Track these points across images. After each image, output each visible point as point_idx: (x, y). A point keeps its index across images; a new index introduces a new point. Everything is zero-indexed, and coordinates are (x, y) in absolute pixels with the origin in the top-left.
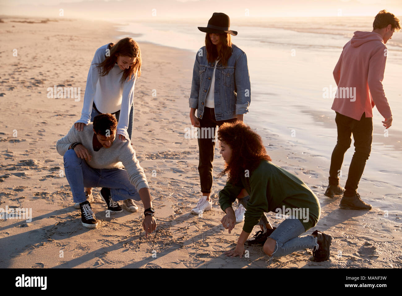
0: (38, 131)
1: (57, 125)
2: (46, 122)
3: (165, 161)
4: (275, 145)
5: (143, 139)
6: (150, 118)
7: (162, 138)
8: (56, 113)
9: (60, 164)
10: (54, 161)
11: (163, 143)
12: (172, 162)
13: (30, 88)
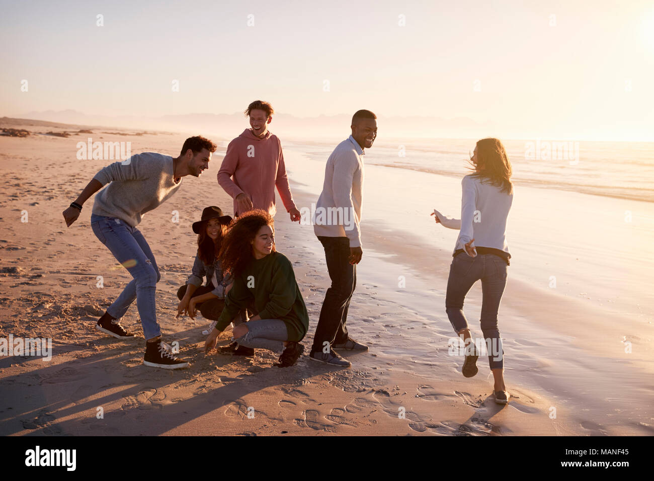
0: (47, 240)
1: (74, 235)
2: (63, 232)
3: (167, 274)
4: (302, 263)
5: (159, 252)
6: (184, 232)
7: (180, 252)
8: (82, 223)
9: (46, 272)
10: (41, 269)
11: (179, 256)
12: (174, 274)
13: (72, 198)
